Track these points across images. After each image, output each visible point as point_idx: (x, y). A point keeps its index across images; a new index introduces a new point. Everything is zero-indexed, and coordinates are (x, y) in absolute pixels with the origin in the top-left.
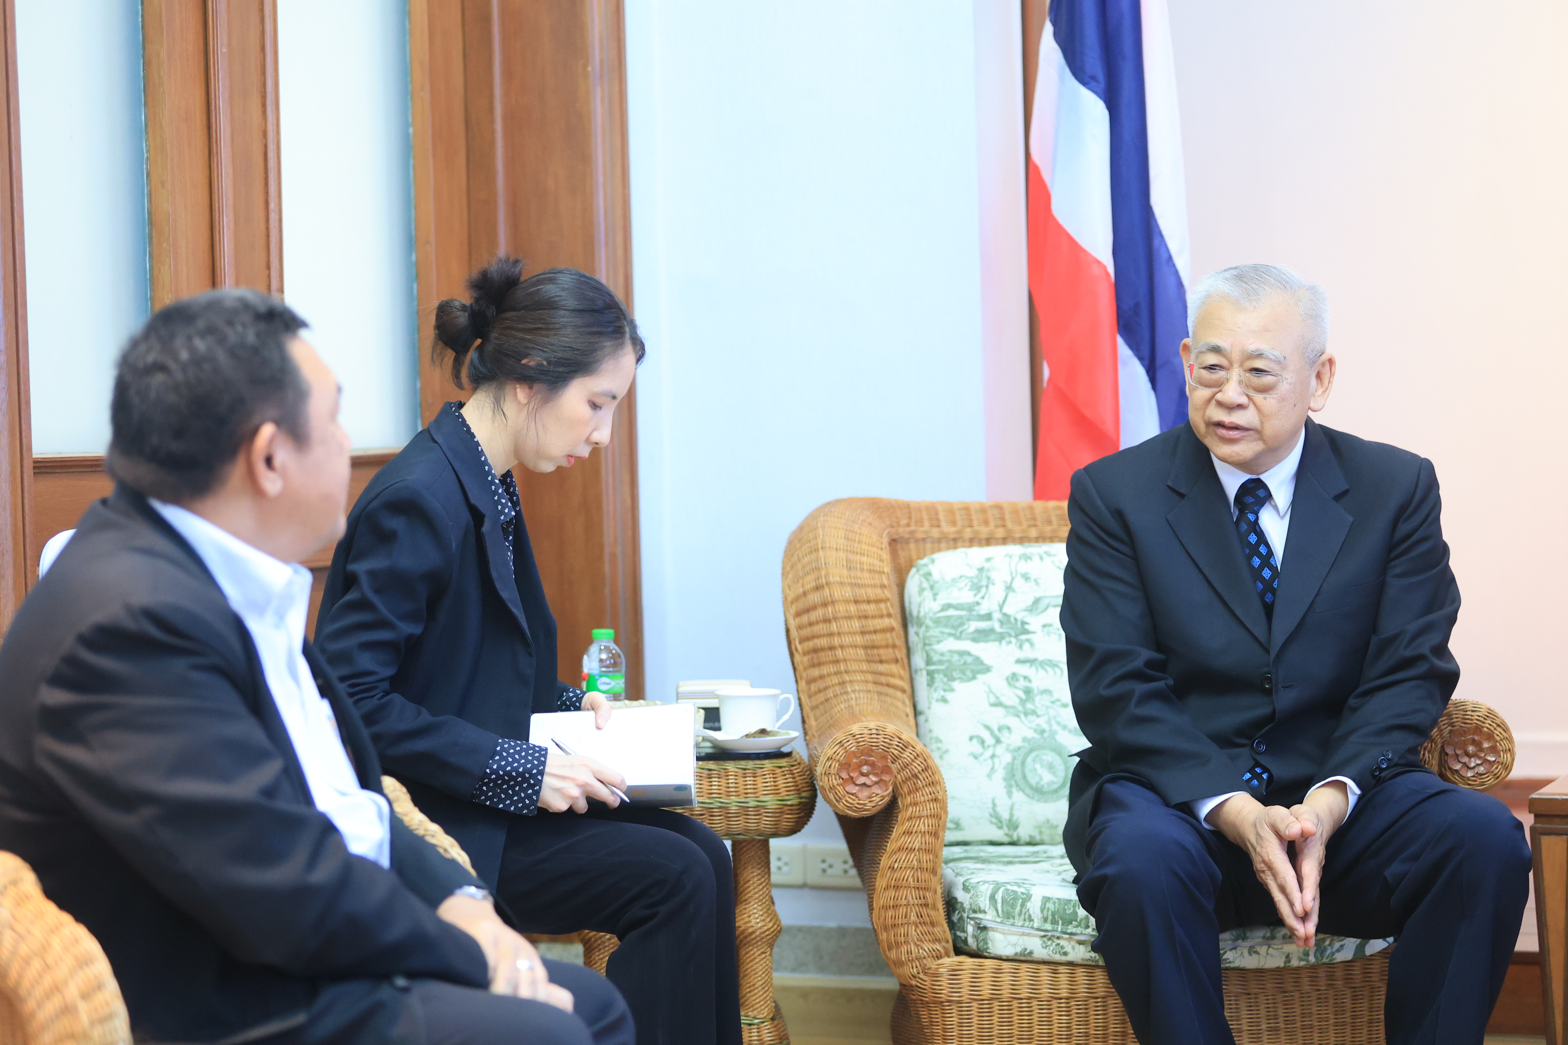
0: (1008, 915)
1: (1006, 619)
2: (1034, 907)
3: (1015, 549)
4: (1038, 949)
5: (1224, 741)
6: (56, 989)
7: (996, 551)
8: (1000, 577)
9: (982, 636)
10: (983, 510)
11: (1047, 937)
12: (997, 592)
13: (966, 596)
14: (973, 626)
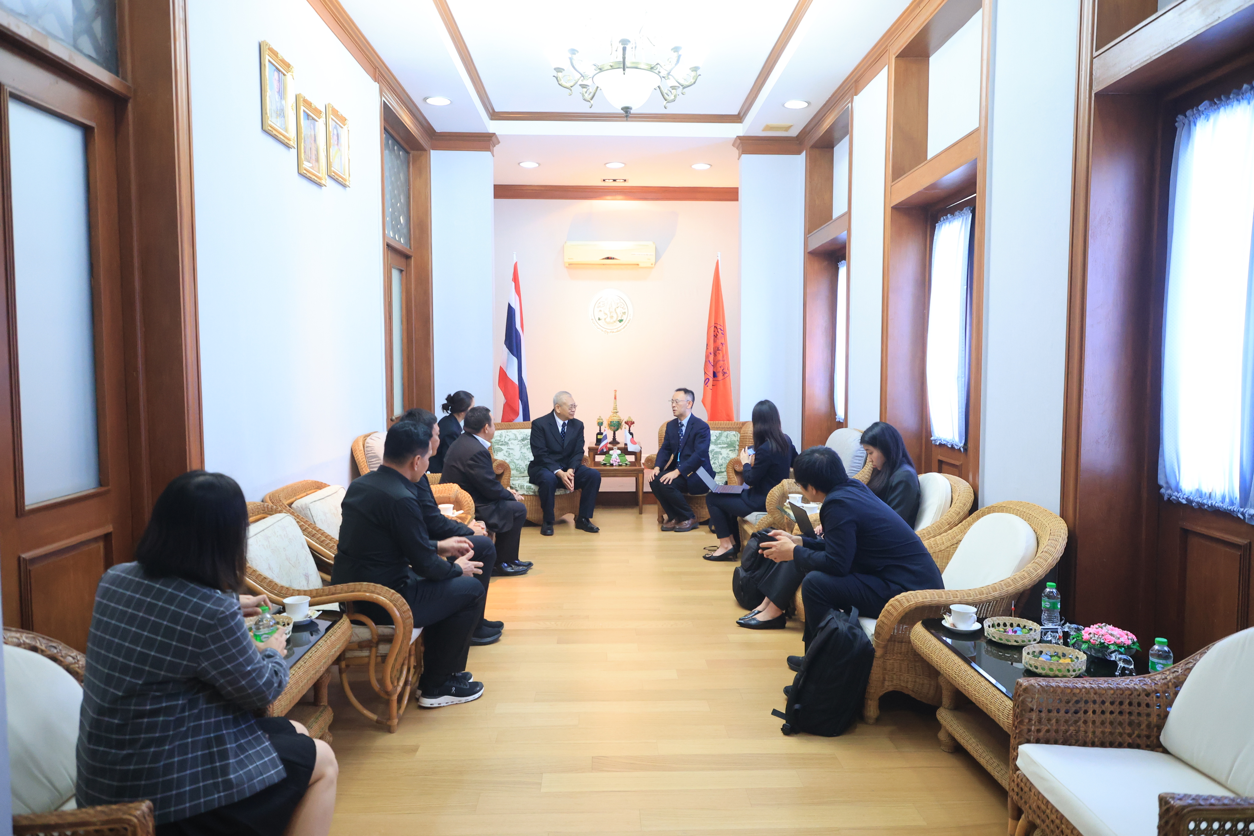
0: (521, 488)
1: (505, 442)
2: (525, 487)
3: (505, 431)
4: (526, 493)
5: (557, 461)
6: (467, 501)
7: (503, 431)
8: (504, 435)
9: (502, 445)
10: (497, 424)
11: (527, 491)
12: (504, 438)
13: (499, 438)
14: (500, 443)
